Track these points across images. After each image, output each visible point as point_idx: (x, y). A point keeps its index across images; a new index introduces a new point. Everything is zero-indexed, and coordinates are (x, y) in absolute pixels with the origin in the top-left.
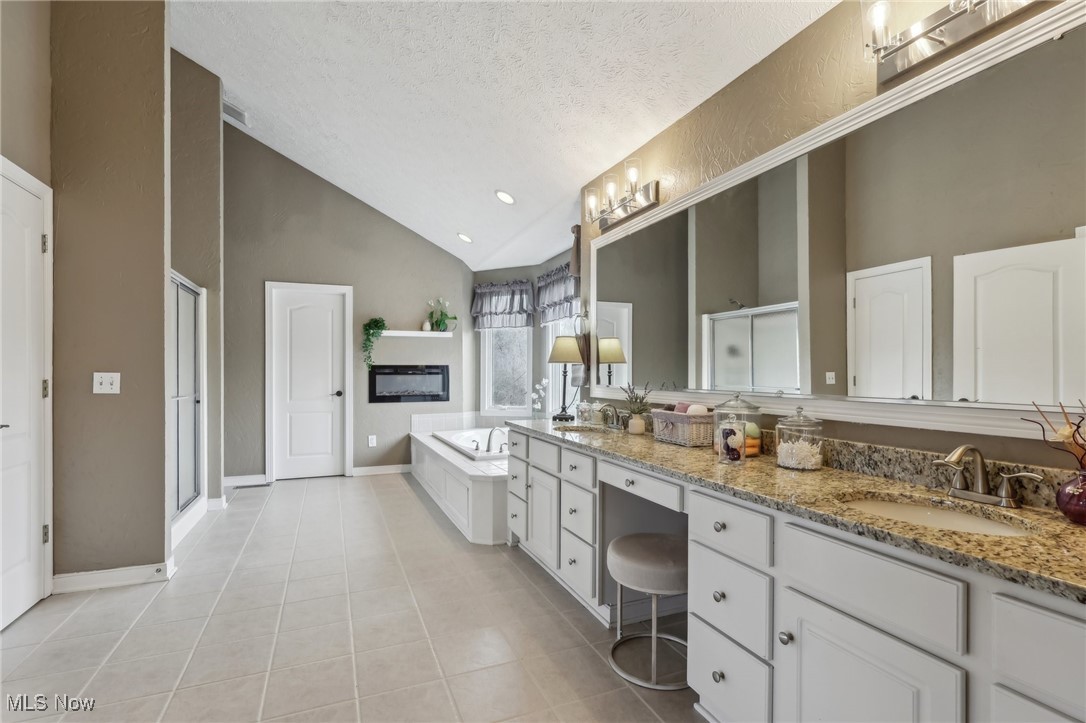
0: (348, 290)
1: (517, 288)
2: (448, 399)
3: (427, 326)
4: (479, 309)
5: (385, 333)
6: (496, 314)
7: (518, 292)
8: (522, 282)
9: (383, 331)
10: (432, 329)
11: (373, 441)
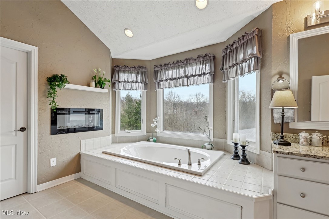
0: (34, 49)
1: (140, 70)
2: (102, 129)
3: (93, 84)
4: (117, 79)
5: (67, 86)
6: (128, 82)
7: (140, 73)
8: (143, 67)
9: (66, 84)
10: (96, 87)
11: (54, 162)
